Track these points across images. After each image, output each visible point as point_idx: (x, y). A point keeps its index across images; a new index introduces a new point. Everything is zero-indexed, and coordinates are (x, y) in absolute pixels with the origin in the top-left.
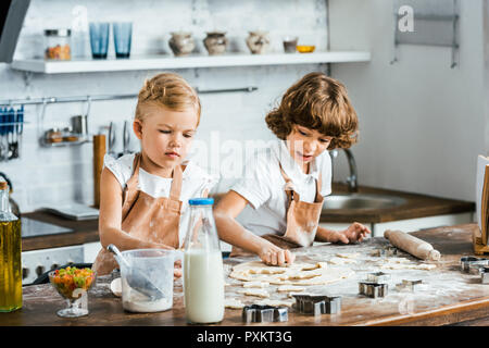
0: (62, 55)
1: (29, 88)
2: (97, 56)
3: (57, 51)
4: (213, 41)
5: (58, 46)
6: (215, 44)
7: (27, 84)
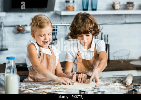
0: (71, 9)
1: (62, 20)
2: (84, 10)
3: (69, 8)
4: (128, 5)
5: (69, 6)
6: (129, 6)
7: (61, 19)
